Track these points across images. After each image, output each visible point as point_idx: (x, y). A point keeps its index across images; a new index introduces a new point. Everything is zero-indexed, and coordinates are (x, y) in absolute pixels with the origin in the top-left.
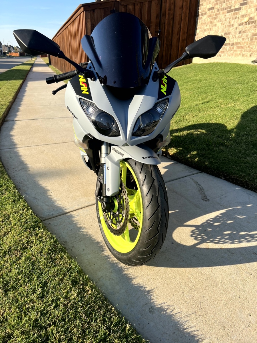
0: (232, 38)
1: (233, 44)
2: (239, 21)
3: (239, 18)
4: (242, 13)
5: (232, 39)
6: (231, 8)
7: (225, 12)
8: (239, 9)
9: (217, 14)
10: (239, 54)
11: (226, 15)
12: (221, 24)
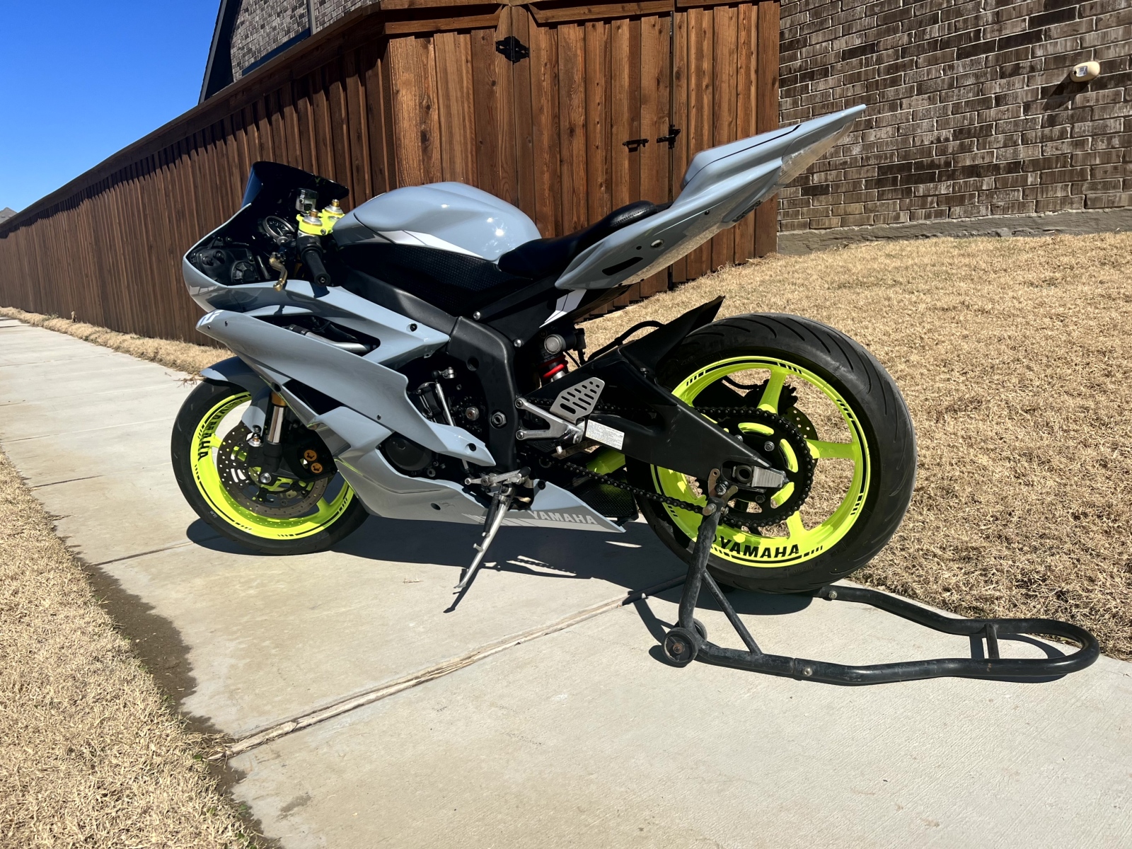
0: (1005, 146)
1: (1015, 166)
2: (1039, 79)
3: (1033, 69)
4: (1051, 50)
5: (1011, 150)
6: (977, 37)
7: (944, 56)
8: (1029, 38)
9: (896, 68)
10: (1065, 201)
11: (952, 67)
12: (926, 102)
